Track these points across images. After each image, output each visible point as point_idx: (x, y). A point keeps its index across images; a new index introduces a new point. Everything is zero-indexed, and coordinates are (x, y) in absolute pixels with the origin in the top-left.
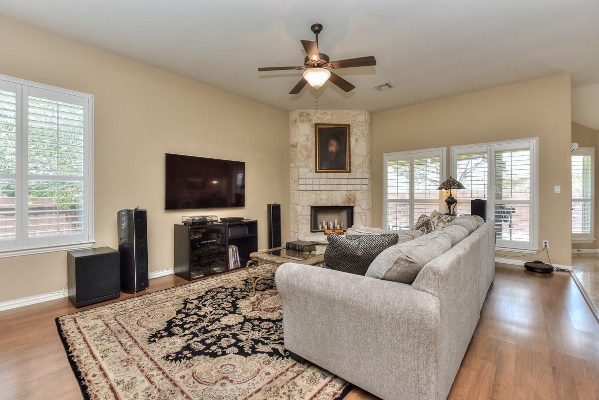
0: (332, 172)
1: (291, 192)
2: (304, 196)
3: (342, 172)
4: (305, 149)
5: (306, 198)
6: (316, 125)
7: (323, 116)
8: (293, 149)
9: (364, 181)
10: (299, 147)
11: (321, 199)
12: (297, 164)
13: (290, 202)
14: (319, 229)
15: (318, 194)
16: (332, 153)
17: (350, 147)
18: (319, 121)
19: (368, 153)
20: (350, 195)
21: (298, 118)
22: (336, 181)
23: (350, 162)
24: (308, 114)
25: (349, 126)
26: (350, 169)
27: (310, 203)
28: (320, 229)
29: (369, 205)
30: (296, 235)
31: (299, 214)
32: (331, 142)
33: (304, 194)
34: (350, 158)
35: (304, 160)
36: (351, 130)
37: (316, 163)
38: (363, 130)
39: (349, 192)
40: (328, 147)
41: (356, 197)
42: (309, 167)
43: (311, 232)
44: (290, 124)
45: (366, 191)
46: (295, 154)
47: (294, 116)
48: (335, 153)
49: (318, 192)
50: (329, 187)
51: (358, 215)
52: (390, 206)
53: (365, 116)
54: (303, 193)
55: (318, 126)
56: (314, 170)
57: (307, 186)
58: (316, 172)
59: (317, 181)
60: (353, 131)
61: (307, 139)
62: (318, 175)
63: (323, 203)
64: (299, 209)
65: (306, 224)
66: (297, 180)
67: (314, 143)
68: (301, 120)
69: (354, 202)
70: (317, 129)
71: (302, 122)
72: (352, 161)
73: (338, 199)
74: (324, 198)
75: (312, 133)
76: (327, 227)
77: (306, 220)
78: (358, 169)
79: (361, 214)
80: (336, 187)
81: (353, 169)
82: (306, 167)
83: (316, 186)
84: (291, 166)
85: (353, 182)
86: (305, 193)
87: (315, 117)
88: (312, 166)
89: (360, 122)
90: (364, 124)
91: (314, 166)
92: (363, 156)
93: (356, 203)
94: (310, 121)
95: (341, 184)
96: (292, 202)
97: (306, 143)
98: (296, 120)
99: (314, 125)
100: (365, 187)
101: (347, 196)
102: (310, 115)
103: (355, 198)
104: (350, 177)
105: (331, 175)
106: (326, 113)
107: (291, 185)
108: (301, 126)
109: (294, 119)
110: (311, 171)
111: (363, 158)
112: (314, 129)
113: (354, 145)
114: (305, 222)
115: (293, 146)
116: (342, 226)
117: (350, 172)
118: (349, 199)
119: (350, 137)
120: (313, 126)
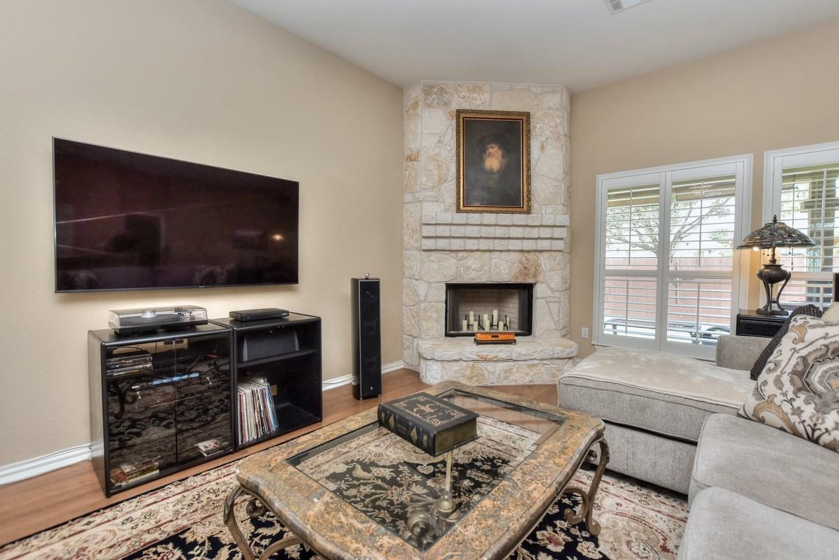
0: (492, 212)
1: (406, 253)
2: (433, 262)
3: (512, 213)
4: (435, 163)
5: (435, 266)
6: (459, 112)
7: (474, 96)
8: (410, 164)
9: (558, 233)
10: (423, 159)
11: (468, 268)
12: (417, 195)
13: (404, 274)
14: (461, 329)
15: (462, 259)
16: (491, 172)
17: (529, 161)
18: (466, 106)
19: (565, 173)
20: (528, 260)
21: (422, 97)
22: (499, 232)
23: (529, 192)
24: (442, 91)
25: (528, 115)
26: (529, 207)
27: (445, 276)
28: (465, 330)
29: (566, 282)
30: (415, 343)
31: (422, 298)
32: (491, 150)
33: (432, 258)
34: (529, 184)
35: (433, 187)
36: (532, 124)
37: (458, 193)
38: (556, 126)
39: (526, 254)
40: (482, 160)
41: (539, 266)
42: (443, 202)
43: (447, 335)
44: (405, 113)
45: (561, 253)
46: (413, 174)
47: (414, 95)
48: (499, 172)
49: (461, 254)
50: (484, 245)
51: (543, 301)
52: (607, 284)
53: (562, 98)
54: (430, 256)
55: (462, 116)
56: (454, 208)
57: (439, 240)
58: (459, 210)
59: (460, 231)
60: (535, 127)
61: (439, 142)
62: (461, 218)
63: (472, 276)
64: (422, 288)
65: (437, 321)
66: (419, 228)
67: (454, 151)
68: (428, 102)
69: (535, 276)
70: (461, 120)
71: (430, 106)
72: (533, 189)
73: (502, 270)
74: (474, 266)
75: (449, 131)
76: (479, 325)
77: (437, 311)
78: (544, 207)
79: (549, 300)
80: (498, 245)
81: (535, 206)
82: (437, 201)
83: (456, 240)
84: (406, 201)
85: (535, 233)
86: (435, 256)
87: (456, 96)
88: (450, 198)
89: (550, 108)
90: (557, 113)
91: (454, 200)
92: (556, 179)
93: (540, 278)
94: (446, 104)
95: (509, 238)
96: (407, 274)
97: (437, 150)
98: (417, 103)
99: (454, 114)
100: (559, 245)
101: (521, 262)
102: (447, 93)
103: (537, 266)
104: (530, 224)
105: (489, 218)
106: (480, 88)
107: (405, 238)
108: (427, 114)
109: (413, 101)
110: (446, 210)
111: (555, 184)
112: (454, 121)
113: (536, 157)
114: (435, 315)
115: (410, 159)
116: (508, 324)
117: (529, 212)
118: (525, 268)
119: (529, 139)
120: (452, 116)
